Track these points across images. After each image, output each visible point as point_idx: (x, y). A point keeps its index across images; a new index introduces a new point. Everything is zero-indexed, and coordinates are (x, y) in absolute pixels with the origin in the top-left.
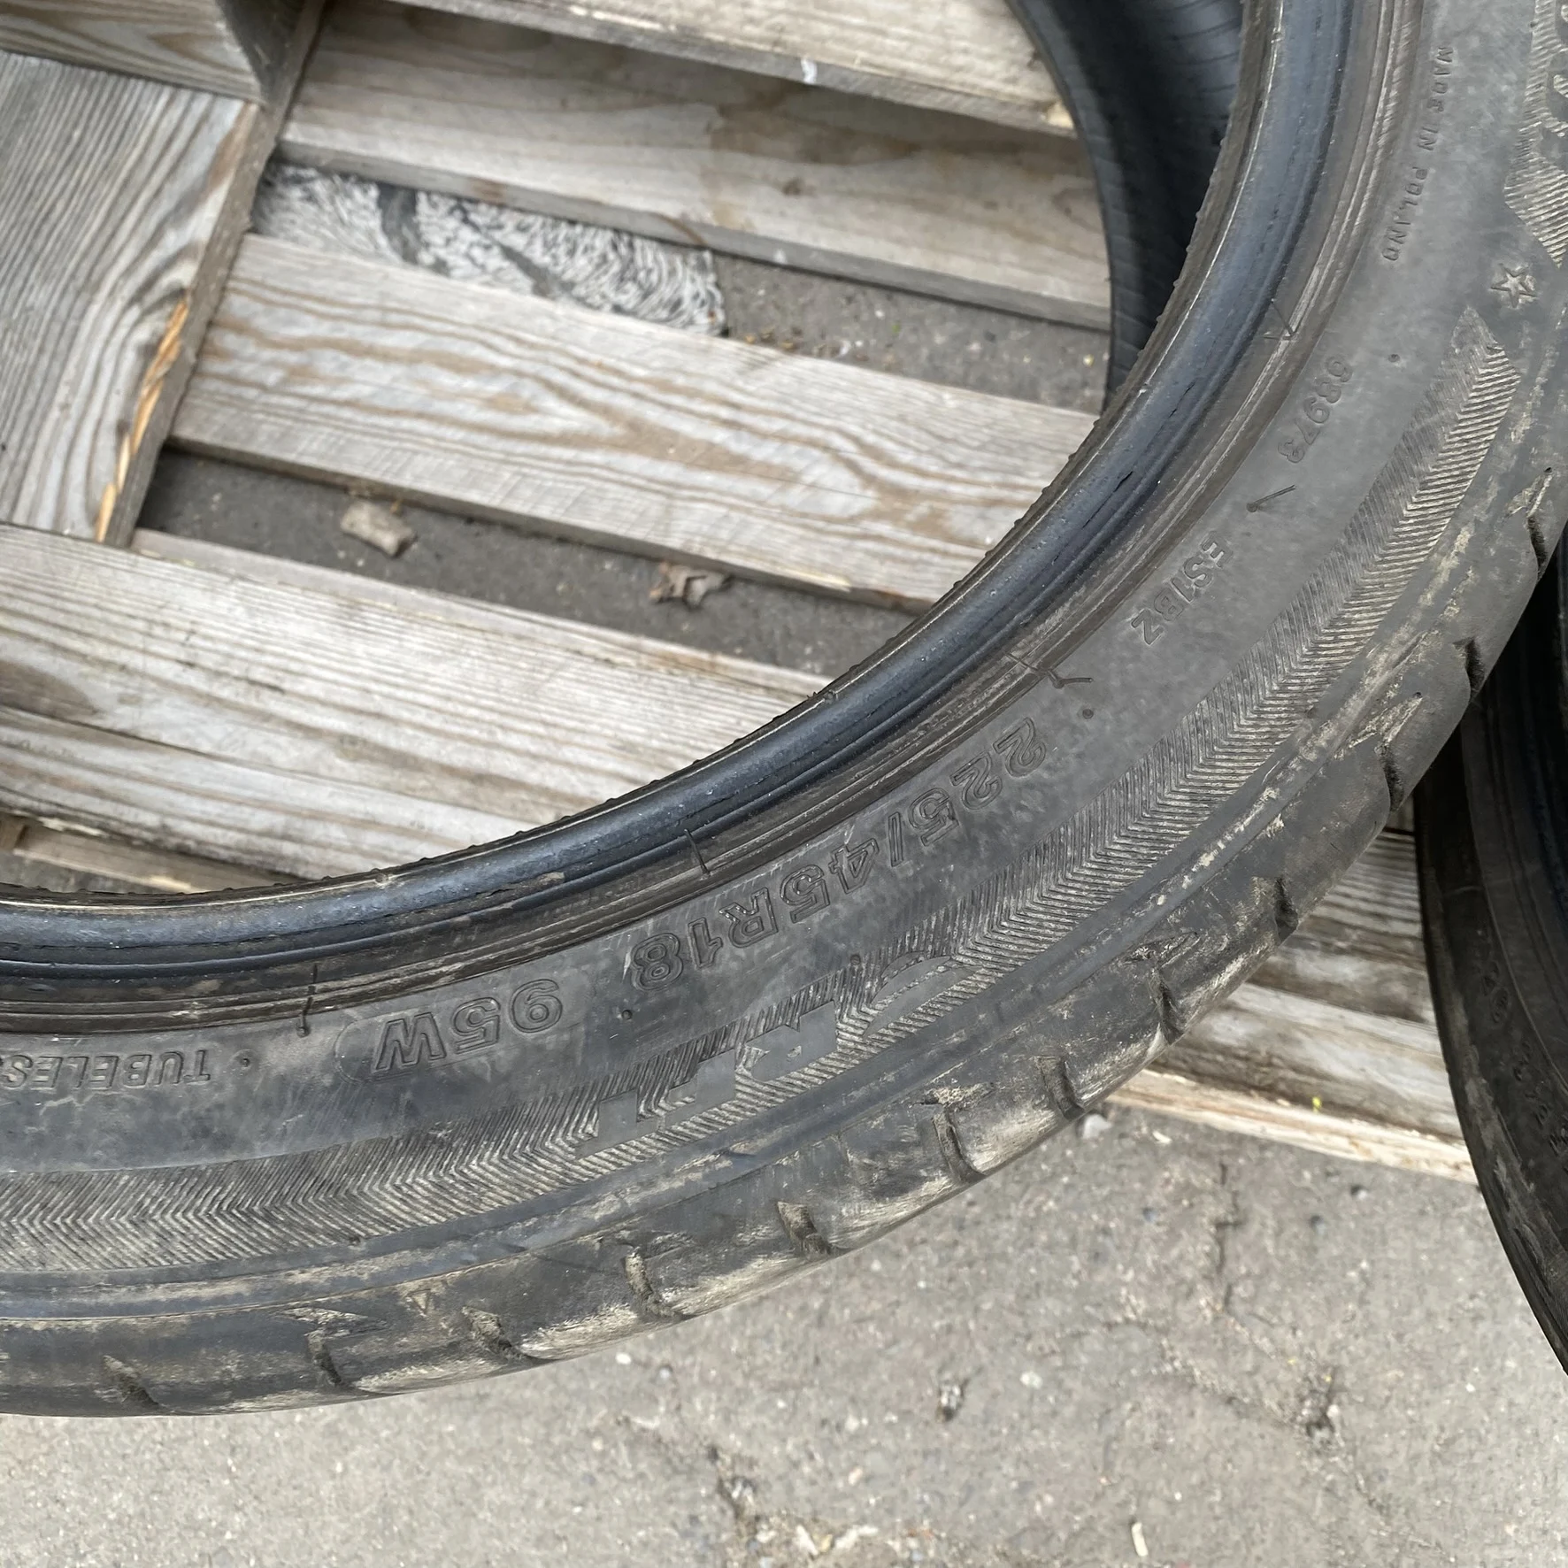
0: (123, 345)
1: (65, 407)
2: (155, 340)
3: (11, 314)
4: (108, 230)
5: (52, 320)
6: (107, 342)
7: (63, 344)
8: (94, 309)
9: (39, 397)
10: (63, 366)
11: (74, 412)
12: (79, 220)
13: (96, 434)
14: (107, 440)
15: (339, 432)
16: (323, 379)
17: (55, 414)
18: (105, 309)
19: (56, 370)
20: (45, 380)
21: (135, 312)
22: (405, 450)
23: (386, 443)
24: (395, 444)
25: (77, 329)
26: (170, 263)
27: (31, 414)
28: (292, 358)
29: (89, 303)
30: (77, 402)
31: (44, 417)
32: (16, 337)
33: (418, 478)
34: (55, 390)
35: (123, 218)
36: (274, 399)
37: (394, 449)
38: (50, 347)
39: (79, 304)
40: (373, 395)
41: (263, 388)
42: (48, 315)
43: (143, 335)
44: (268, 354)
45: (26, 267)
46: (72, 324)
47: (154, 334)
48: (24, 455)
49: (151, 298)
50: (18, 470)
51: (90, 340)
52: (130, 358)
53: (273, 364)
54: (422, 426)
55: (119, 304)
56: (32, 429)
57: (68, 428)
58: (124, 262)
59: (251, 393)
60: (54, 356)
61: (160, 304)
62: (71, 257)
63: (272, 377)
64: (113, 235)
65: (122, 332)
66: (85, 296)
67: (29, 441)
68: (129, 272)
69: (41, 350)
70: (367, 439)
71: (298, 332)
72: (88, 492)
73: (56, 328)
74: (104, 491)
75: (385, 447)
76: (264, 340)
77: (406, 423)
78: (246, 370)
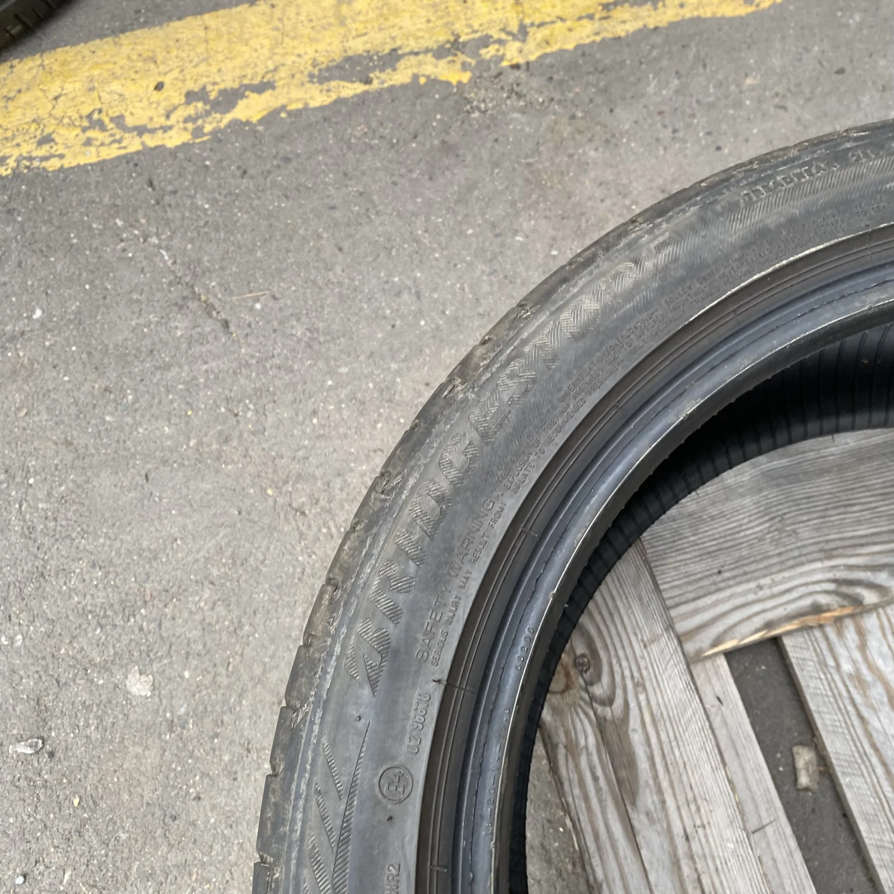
0: (811, 594)
1: (760, 588)
2: (825, 608)
3: (787, 526)
4: (863, 541)
5: (798, 548)
6: (806, 584)
7: (791, 563)
8: (819, 565)
9: (755, 571)
10: (779, 571)
11: (761, 594)
12: (858, 522)
13: (757, 614)
14: (758, 621)
15: (844, 725)
16: (865, 696)
17: (753, 585)
18: (823, 570)
19: (774, 569)
20: (766, 567)
21: (831, 587)
22: (860, 768)
23: (857, 755)
24: (859, 761)
25: (802, 564)
26: (870, 586)
27: (745, 573)
28: (864, 670)
29: (820, 560)
30: (767, 592)
31: (748, 581)
32: (777, 537)
33: (850, 786)
34: (765, 576)
35: (875, 544)
36: (837, 677)
37: (857, 763)
38: (783, 558)
39: (815, 556)
40: (877, 731)
41: (838, 666)
42: (799, 544)
43: (823, 600)
44: (857, 656)
45: (815, 515)
46: (804, 559)
47: (828, 605)
48: (722, 585)
49: (845, 589)
50: (713, 588)
51: (801, 574)
52: (807, 602)
53: (854, 662)
54: (880, 770)
55: (830, 575)
56: (738, 580)
57: (751, 597)
58: (853, 561)
59: (831, 662)
60: (782, 562)
61: (845, 596)
62: (837, 533)
63: (846, 667)
64: (862, 545)
65: (817, 588)
66: (822, 555)
67: (731, 583)
68: (850, 568)
69: (779, 554)
70: (851, 743)
71: (880, 663)
72: (726, 632)
73: (796, 553)
74: (732, 639)
75: (853, 756)
76: (863, 647)
77: (875, 760)
78: (841, 651)
